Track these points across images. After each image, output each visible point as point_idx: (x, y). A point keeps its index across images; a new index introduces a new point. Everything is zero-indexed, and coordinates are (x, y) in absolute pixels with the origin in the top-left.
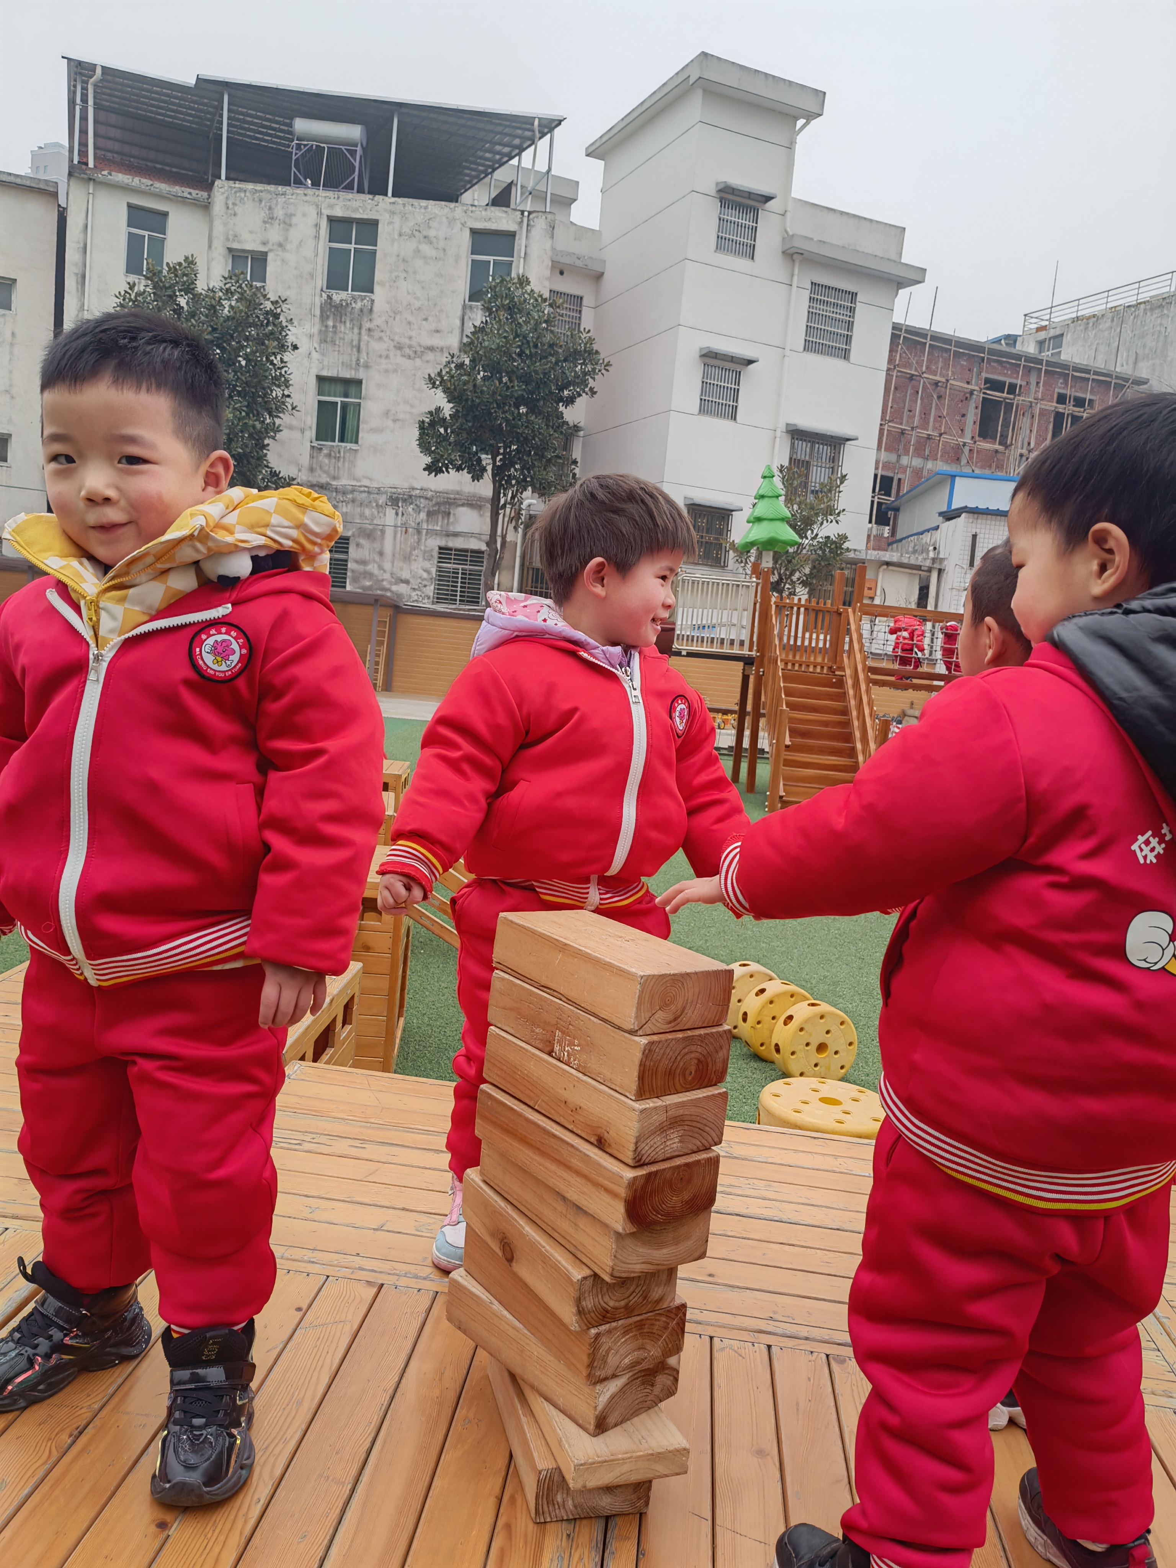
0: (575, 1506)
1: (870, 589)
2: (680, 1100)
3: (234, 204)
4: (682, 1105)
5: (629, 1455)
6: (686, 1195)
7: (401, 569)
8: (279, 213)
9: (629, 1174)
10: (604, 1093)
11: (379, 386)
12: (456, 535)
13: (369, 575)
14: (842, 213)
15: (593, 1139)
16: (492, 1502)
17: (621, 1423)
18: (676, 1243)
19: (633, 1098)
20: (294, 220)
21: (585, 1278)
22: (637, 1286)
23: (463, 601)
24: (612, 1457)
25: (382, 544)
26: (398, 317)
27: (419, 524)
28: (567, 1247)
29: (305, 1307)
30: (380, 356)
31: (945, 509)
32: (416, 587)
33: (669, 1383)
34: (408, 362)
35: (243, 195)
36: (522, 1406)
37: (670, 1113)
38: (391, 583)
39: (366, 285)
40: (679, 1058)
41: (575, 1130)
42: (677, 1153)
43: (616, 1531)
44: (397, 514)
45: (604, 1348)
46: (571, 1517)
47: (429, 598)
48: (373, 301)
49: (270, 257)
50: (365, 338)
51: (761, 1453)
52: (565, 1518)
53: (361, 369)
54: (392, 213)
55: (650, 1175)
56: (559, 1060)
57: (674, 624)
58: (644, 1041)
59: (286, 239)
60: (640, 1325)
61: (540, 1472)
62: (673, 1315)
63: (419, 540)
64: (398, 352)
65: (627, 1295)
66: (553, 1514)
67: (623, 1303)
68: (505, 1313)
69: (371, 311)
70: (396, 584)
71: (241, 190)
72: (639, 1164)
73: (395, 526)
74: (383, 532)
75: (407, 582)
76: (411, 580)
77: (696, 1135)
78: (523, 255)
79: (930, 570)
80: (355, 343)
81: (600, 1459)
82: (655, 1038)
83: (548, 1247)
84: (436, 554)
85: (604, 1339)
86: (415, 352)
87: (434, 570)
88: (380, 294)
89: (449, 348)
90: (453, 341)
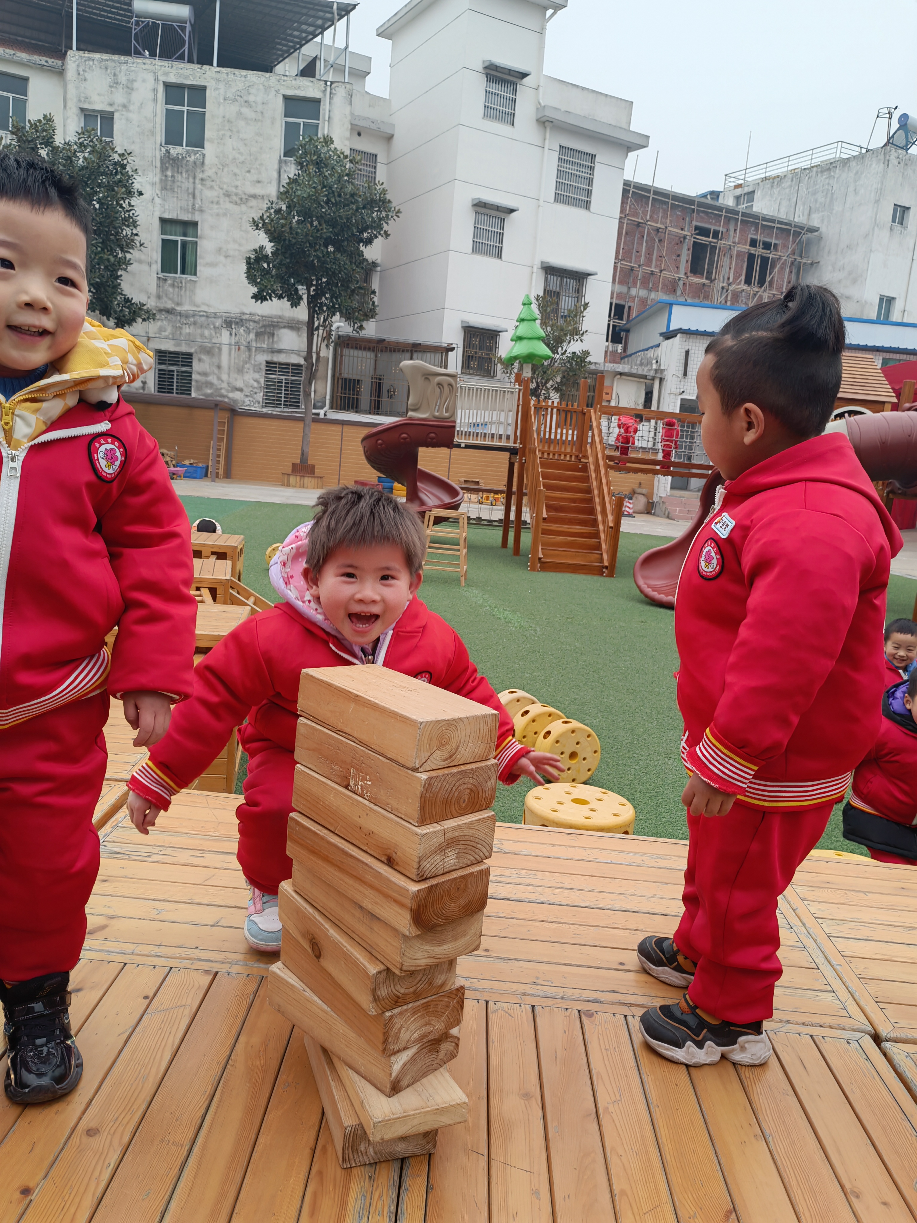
0: (375, 1153)
1: (607, 394)
2: (456, 824)
3: (84, 71)
4: (459, 827)
5: (418, 1111)
6: (462, 902)
7: (236, 380)
8: (122, 79)
9: (414, 888)
10: (392, 820)
11: (212, 228)
12: (280, 351)
13: (210, 384)
14: (583, 89)
15: (384, 859)
16: (307, 1152)
17: (413, 1084)
18: (455, 939)
19: (416, 824)
20: (136, 85)
21: (379, 972)
22: (424, 975)
23: (287, 405)
24: (405, 1114)
25: (220, 359)
26: (226, 170)
27: (249, 343)
28: (364, 946)
29: (151, 995)
30: (212, 202)
31: (664, 330)
32: (249, 394)
33: (451, 1048)
34: (235, 207)
35: (91, 63)
36: (331, 1072)
37: (447, 835)
38: (228, 391)
39: (198, 142)
40: (454, 789)
41: (368, 851)
42: (454, 868)
43: (410, 1171)
44: (231, 334)
45: (397, 1026)
46: (372, 1161)
47: (259, 403)
48: (204, 155)
49: (116, 116)
50: (199, 186)
51: (526, 1096)
52: (368, 1163)
53: (197, 213)
54: (218, 80)
55: (432, 886)
56: (354, 793)
57: (455, 422)
58: (424, 776)
59: (129, 101)
60: (426, 1006)
61: (346, 1129)
62: (454, 996)
63: (250, 356)
64: (227, 199)
65: (415, 983)
66: (357, 1160)
67: (412, 990)
68: (316, 998)
69: (203, 163)
70: (232, 391)
71: (90, 59)
72: (422, 879)
73: (230, 345)
74: (220, 349)
75: (241, 390)
76: (245, 389)
77: (470, 852)
78: (327, 118)
79: (653, 379)
80: (191, 190)
81: (395, 1116)
82: (434, 774)
83: (349, 947)
84: (263, 367)
85: (396, 1020)
86: (241, 199)
87: (262, 380)
88: (210, 149)
89: (268, 197)
90: (271, 190)
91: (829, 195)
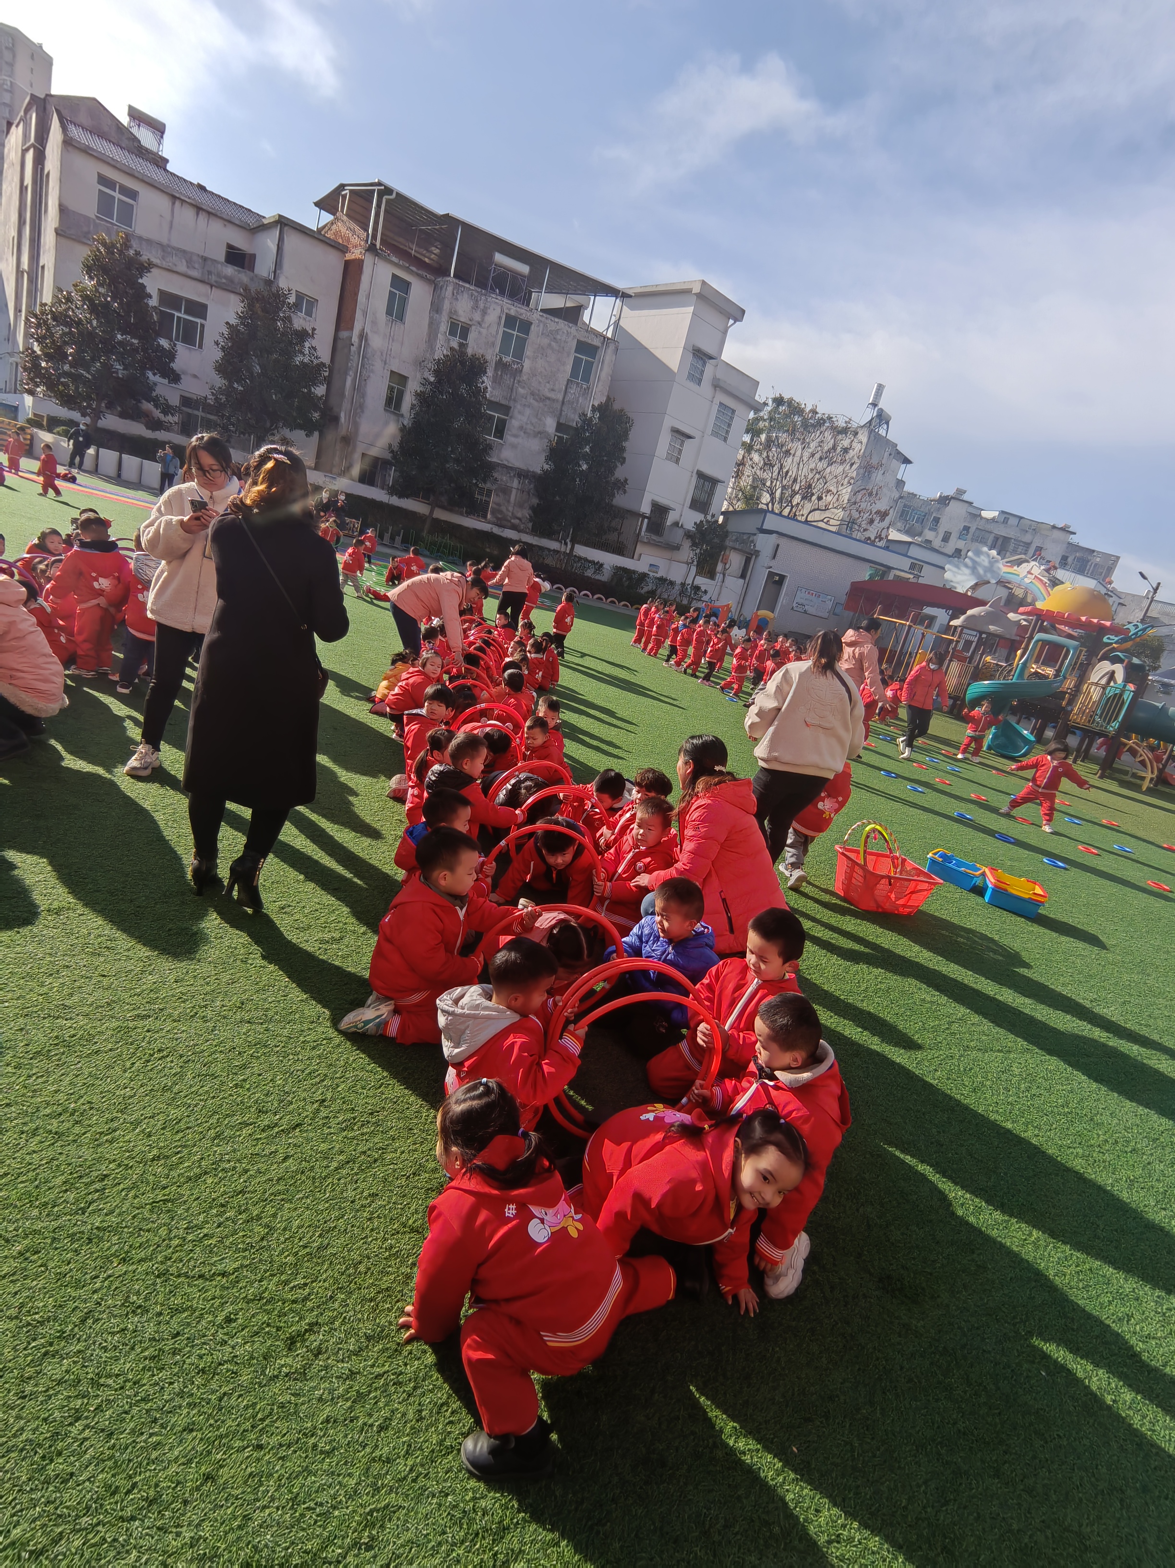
3: (456, 292)
7: (518, 512)
8: (481, 305)
11: (519, 412)
13: (501, 512)
20: (489, 311)
25: (509, 497)
26: (534, 378)
30: (522, 397)
31: (759, 527)
32: (524, 522)
34: (536, 403)
35: (460, 288)
38: (511, 518)
39: (519, 354)
44: (520, 483)
48: (522, 365)
49: (473, 327)
50: (516, 385)
53: (512, 402)
54: (540, 320)
59: (483, 320)
63: (527, 499)
64: (532, 397)
69: (521, 370)
71: (460, 285)
73: (518, 489)
74: (511, 492)
75: (519, 519)
76: (522, 519)
78: (601, 360)
79: (752, 555)
80: (511, 387)
86: (541, 399)
88: (527, 364)
89: (557, 401)
90: (560, 397)
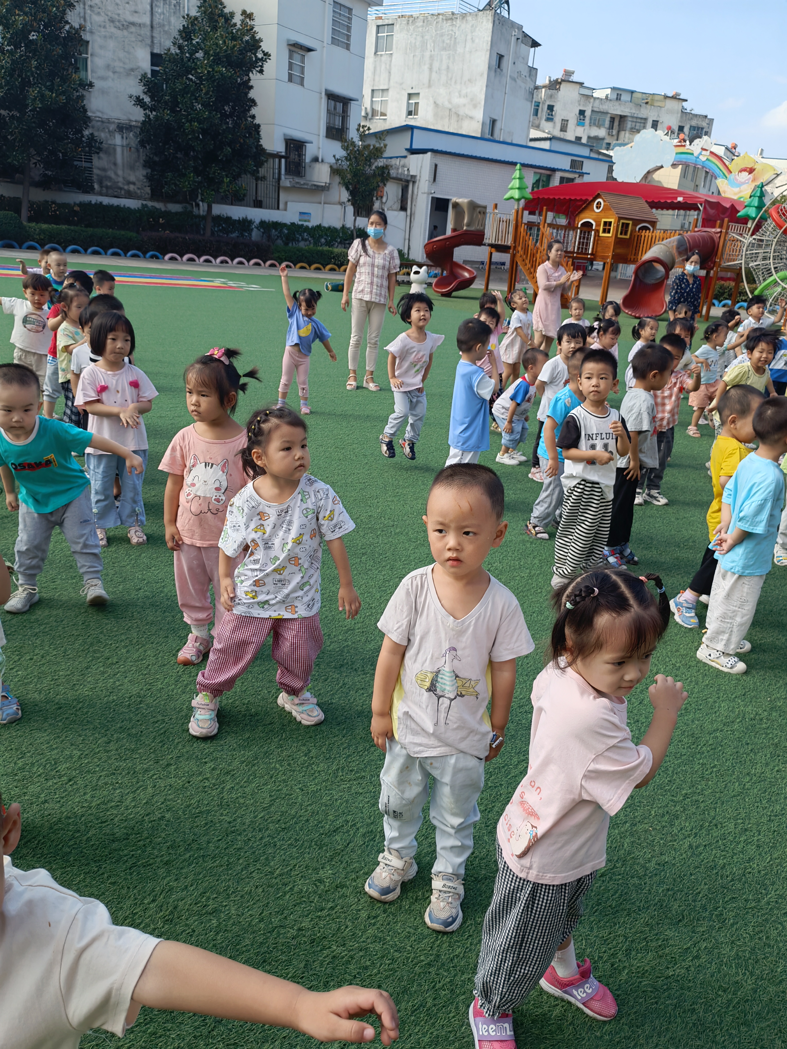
11: (101, 47)
13: (109, 178)
25: (115, 157)
30: (100, 26)
31: (408, 147)
34: (119, 31)
38: (124, 184)
44: (123, 138)
50: (88, 12)
53: (88, 33)
63: (139, 156)
64: (112, 24)
70: (127, 184)
73: (123, 146)
74: (115, 150)
75: (134, 184)
76: (137, 183)
79: (408, 181)
80: (82, 14)
86: (123, 25)
89: (144, 25)
90: (146, 19)
91: (453, 39)
